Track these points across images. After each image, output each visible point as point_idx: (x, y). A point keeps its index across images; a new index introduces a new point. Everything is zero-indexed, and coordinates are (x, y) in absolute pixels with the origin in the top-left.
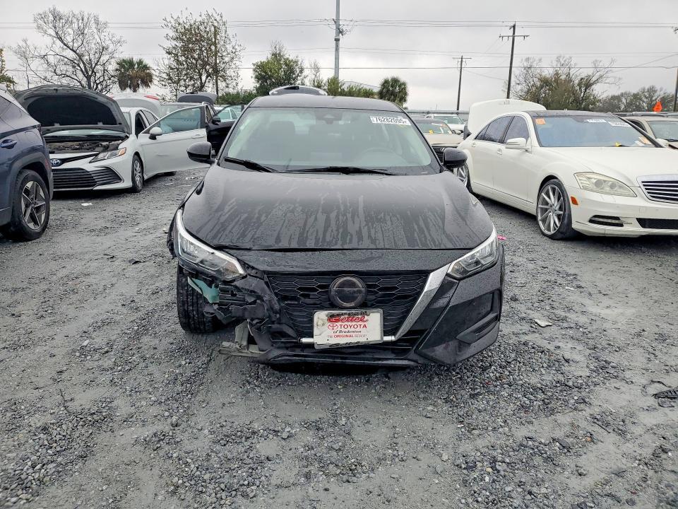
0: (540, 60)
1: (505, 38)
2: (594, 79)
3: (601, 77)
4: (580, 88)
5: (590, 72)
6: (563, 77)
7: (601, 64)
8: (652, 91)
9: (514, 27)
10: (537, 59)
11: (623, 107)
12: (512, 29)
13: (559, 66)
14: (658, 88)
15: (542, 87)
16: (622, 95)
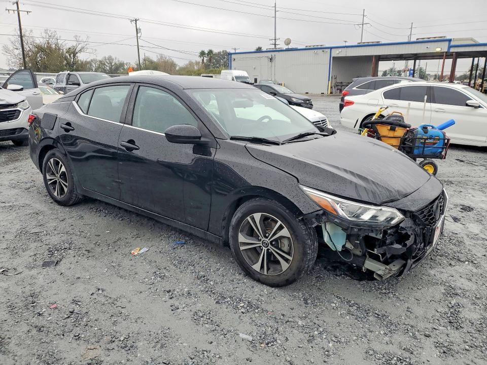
0: (31, 31)
1: (11, 12)
2: (78, 49)
3: (83, 48)
4: (70, 55)
5: (74, 44)
6: (53, 46)
7: (80, 39)
8: (110, 58)
9: (17, 3)
10: (28, 30)
11: (94, 69)
12: (16, 4)
13: (48, 37)
14: (113, 57)
15: (38, 52)
16: (92, 61)
